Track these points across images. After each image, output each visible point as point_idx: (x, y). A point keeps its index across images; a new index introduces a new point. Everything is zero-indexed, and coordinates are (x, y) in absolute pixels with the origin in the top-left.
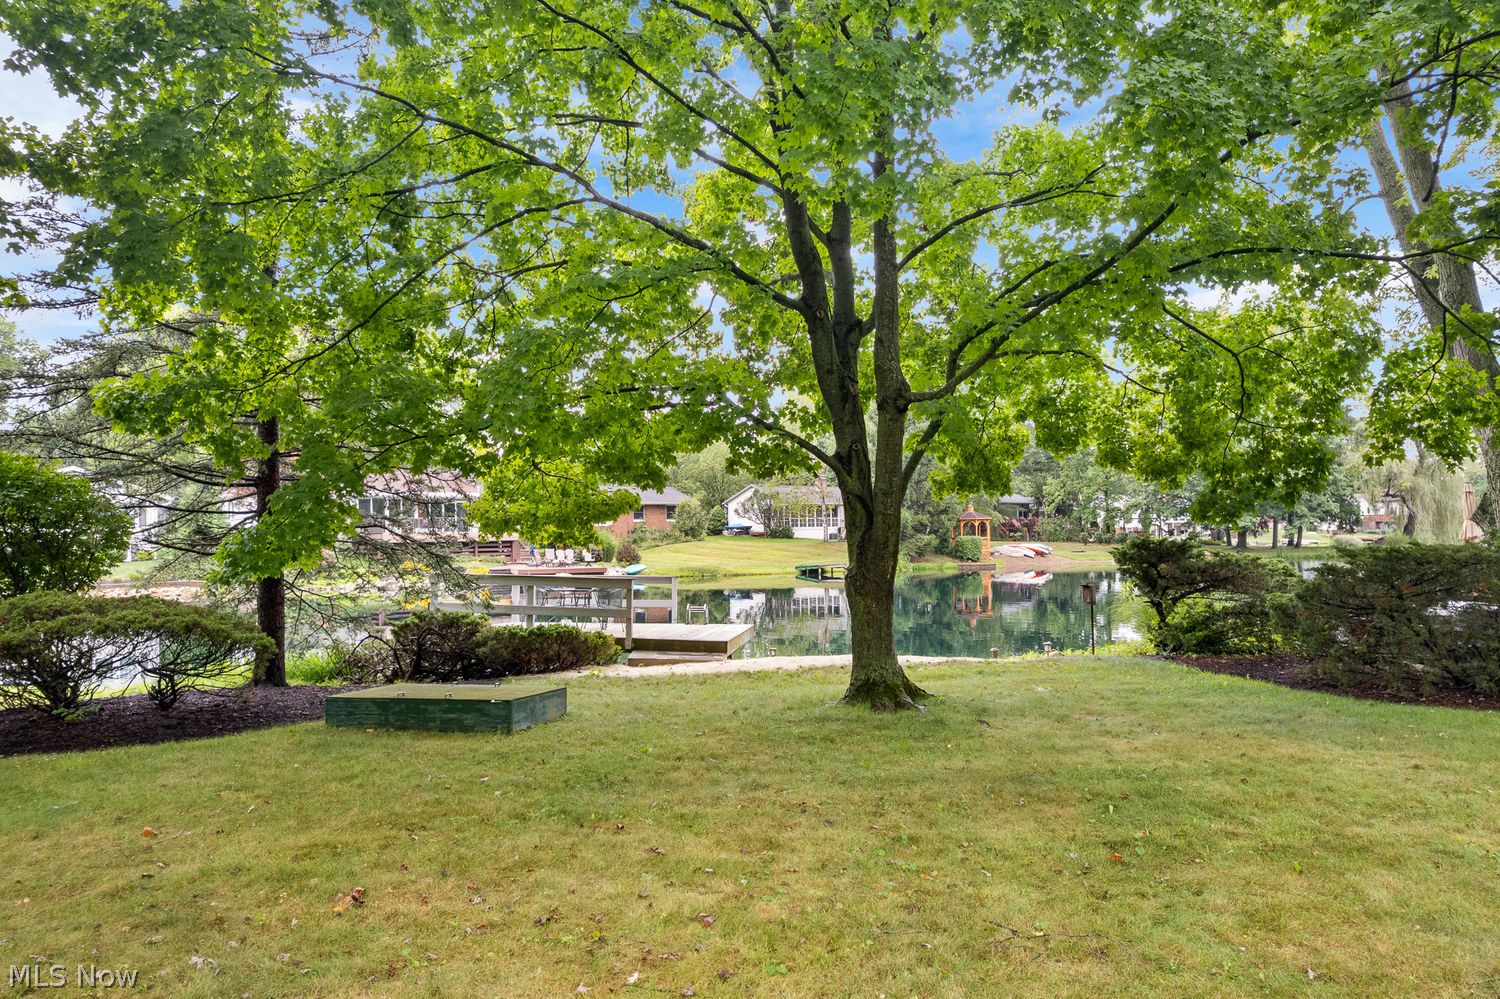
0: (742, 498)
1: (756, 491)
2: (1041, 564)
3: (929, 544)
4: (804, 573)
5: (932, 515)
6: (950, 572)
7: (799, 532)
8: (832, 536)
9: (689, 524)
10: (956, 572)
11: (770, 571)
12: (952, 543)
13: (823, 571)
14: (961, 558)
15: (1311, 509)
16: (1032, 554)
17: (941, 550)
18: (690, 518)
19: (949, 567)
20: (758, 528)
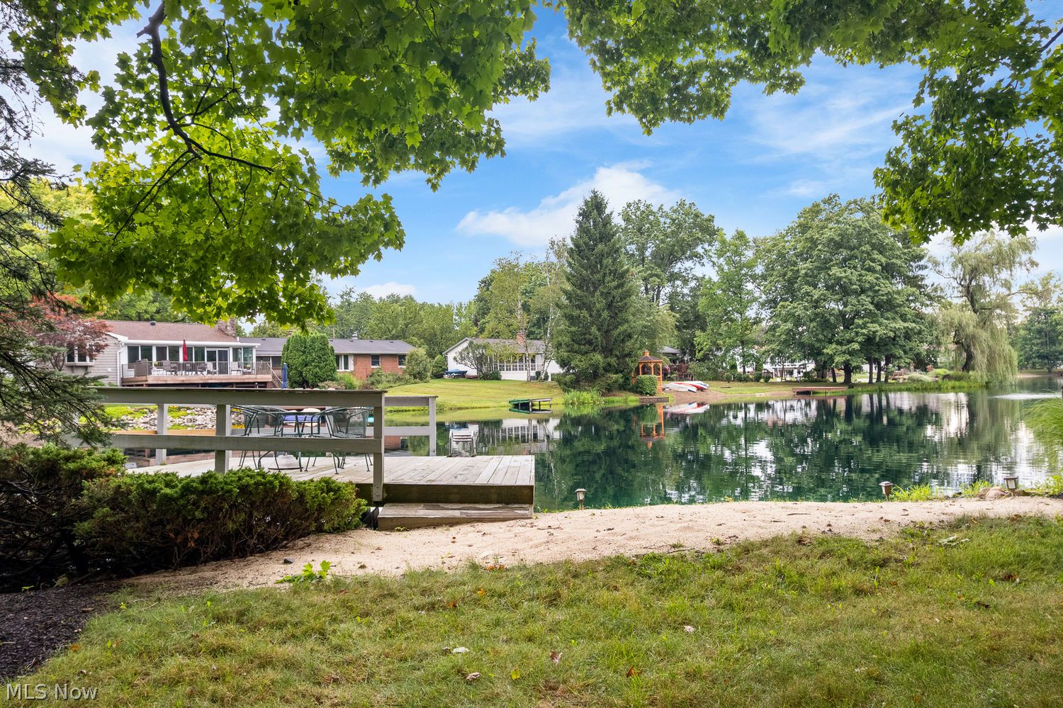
0: (460, 349)
1: (471, 343)
2: (700, 396)
3: (616, 381)
4: (516, 406)
5: (618, 359)
6: (633, 404)
7: (505, 375)
8: (532, 378)
9: (417, 369)
10: (638, 404)
11: (487, 405)
12: (633, 382)
13: (533, 405)
14: (641, 393)
15: (905, 352)
16: (694, 389)
17: (624, 387)
18: (418, 364)
19: (633, 400)
20: (472, 372)
